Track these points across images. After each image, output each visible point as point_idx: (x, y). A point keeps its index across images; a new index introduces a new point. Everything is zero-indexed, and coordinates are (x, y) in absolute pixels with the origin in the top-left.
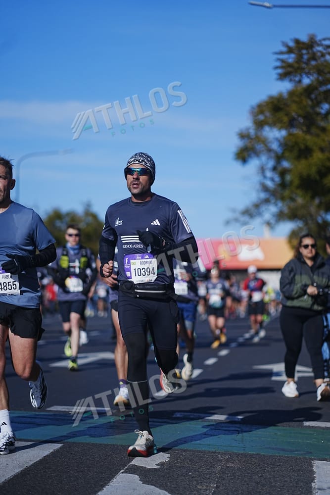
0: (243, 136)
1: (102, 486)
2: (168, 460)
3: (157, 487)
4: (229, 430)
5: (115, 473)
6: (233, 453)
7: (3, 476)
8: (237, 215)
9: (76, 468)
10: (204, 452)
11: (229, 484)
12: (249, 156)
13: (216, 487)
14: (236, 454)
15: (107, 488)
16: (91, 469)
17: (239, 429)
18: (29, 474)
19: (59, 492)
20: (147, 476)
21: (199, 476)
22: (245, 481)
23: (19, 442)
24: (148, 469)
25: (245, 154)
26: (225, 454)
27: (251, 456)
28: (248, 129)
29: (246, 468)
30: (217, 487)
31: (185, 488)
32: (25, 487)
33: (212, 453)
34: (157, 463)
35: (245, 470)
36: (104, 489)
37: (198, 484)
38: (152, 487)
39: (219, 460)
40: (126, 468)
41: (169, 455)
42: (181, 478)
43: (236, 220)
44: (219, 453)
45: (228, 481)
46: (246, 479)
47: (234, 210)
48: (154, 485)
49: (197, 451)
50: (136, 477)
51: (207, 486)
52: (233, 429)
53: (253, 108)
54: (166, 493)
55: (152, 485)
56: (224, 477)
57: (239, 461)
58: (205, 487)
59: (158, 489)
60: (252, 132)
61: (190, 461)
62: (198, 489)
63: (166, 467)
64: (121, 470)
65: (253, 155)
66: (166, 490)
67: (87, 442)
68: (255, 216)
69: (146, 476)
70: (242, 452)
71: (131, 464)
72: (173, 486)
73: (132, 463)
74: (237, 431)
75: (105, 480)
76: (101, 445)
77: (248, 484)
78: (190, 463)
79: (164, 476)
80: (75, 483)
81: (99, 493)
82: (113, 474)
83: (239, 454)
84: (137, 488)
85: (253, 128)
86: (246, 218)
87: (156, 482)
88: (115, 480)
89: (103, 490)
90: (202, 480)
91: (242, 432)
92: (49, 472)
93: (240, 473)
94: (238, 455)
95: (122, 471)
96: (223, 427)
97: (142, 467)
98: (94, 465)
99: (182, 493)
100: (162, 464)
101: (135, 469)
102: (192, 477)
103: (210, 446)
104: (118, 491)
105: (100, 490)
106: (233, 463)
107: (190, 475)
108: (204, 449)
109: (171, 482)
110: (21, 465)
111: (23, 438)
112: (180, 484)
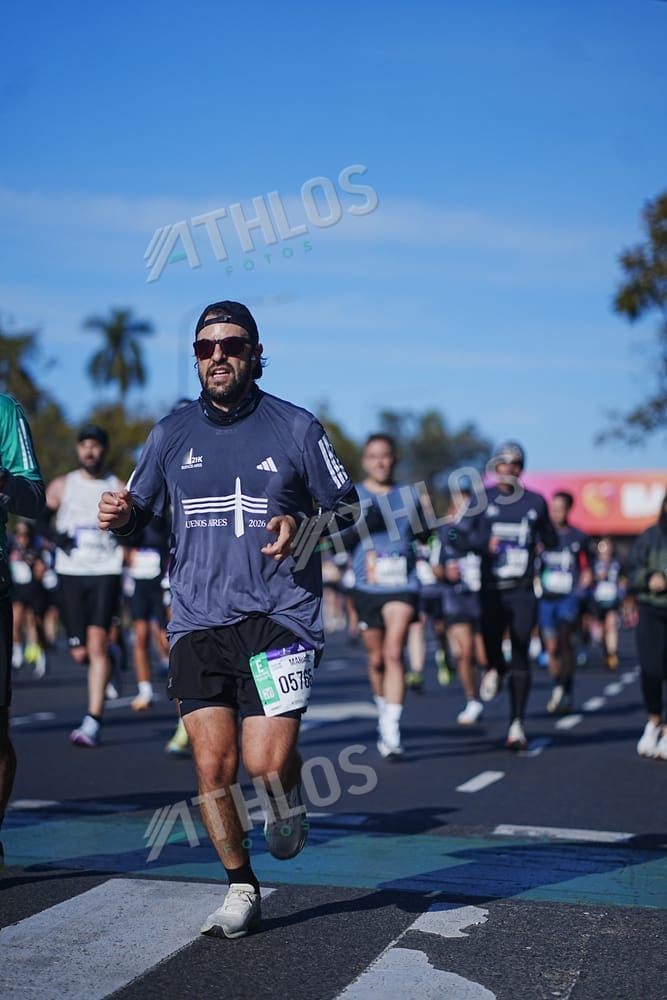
0: (630, 262)
1: (355, 974)
2: (484, 920)
3: (463, 975)
4: (605, 862)
5: (379, 947)
6: (613, 907)
7: (157, 952)
8: (620, 424)
9: (302, 937)
10: (556, 905)
11: (606, 971)
12: (643, 303)
13: (581, 975)
14: (620, 909)
15: (364, 977)
16: (331, 938)
17: (625, 860)
18: (208, 949)
19: (269, 985)
20: (442, 952)
21: (547, 954)
22: (638, 965)
23: (189, 884)
24: (444, 938)
25: (636, 299)
26: (596, 909)
27: (649, 914)
28: (640, 249)
29: (639, 938)
30: (583, 976)
31: (519, 978)
32: (201, 974)
33: (572, 907)
34: (464, 926)
35: (638, 942)
36: (358, 978)
37: (544, 969)
38: (455, 975)
39: (585, 922)
40: (401, 936)
41: (487, 912)
42: (510, 958)
43: (618, 434)
44: (585, 908)
45: (603, 964)
46: (639, 960)
47: (612, 415)
48: (457, 972)
49: (544, 904)
50: (421, 956)
51: (562, 974)
52: (614, 858)
53: (649, 206)
54: (482, 987)
55: (452, 971)
56: (596, 955)
57: (627, 923)
58: (557, 977)
59: (465, 979)
60: (649, 255)
61: (528, 923)
62: (545, 979)
63: (480, 935)
64: (390, 941)
65: (650, 302)
66: (481, 982)
67: (324, 884)
68: (655, 425)
69: (441, 954)
70: (632, 906)
71: (410, 928)
72: (494, 973)
73: (414, 927)
74: (620, 862)
75: (360, 960)
76: (351, 889)
77: (643, 970)
78: (528, 927)
79: (476, 955)
80: (300, 967)
81: (347, 988)
82: (376, 949)
83: (626, 910)
84: (424, 977)
85: (651, 246)
86: (637, 430)
87: (460, 965)
88: (379, 961)
89: (356, 981)
90: (553, 961)
91: (632, 863)
92: (249, 945)
93: (626, 948)
94: (623, 911)
95: (394, 943)
96: (593, 855)
97: (433, 935)
98: (338, 930)
99: (512, 987)
100: (472, 929)
101: (418, 940)
102: (534, 956)
103: (569, 894)
104: (385, 982)
105: (349, 981)
106: (613, 927)
107: (528, 952)
108: (555, 899)
109: (490, 965)
110: (193, 929)
111: (195, 875)
112: (509, 970)
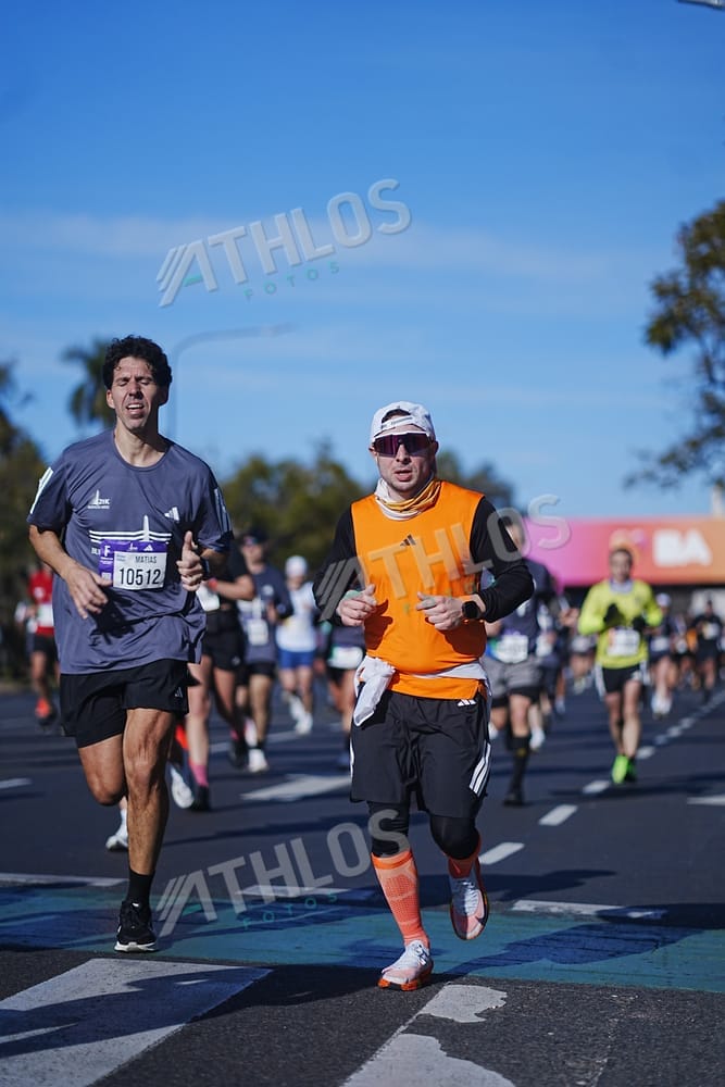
0: (662, 290)
1: (360, 1061)
2: (501, 1004)
3: (479, 1064)
4: (636, 940)
5: (387, 1033)
6: (645, 989)
8: (652, 465)
9: (302, 1022)
10: (582, 986)
11: (636, 1058)
12: (678, 335)
13: (608, 1064)
14: (651, 991)
15: (370, 1066)
16: (334, 1023)
17: (656, 938)
18: (199, 1034)
19: (266, 1074)
20: (456, 1039)
21: (571, 1040)
22: (671, 1052)
24: (458, 1023)
25: (670, 330)
26: (625, 991)
27: (684, 996)
28: (674, 275)
29: (673, 1023)
30: (610, 1064)
31: (540, 1066)
32: (191, 1062)
33: (597, 990)
34: (479, 1010)
35: (671, 1028)
36: (363, 1066)
37: (567, 1056)
38: (469, 1064)
39: (614, 1006)
40: (411, 1021)
41: (504, 995)
42: (531, 1045)
43: (650, 476)
44: (613, 990)
45: (632, 1051)
46: (673, 1047)
47: (644, 456)
48: (473, 1061)
49: (566, 986)
50: (433, 1042)
51: (588, 1062)
52: (646, 936)
53: (685, 228)
54: (499, 1076)
55: (467, 1059)
56: (625, 1041)
57: (659, 1007)
58: (583, 1065)
59: (480, 1068)
60: (684, 281)
61: (550, 1007)
62: (569, 1068)
63: (498, 1020)
64: (399, 1026)
65: (685, 332)
66: (498, 1071)
68: (692, 466)
69: (454, 1040)
70: (665, 988)
71: (421, 1012)
72: (513, 1061)
73: (424, 1011)
74: (653, 940)
75: (365, 1047)
77: (677, 1058)
78: (550, 1011)
79: (494, 1041)
80: (301, 1054)
81: (352, 1077)
82: (384, 1035)
83: (659, 992)
84: (436, 1065)
85: (686, 272)
86: (671, 472)
87: (475, 1052)
88: (386, 1049)
89: (362, 1069)
90: (577, 1048)
91: (665, 942)
92: (244, 1031)
93: (659, 1034)
94: (655, 994)
95: (403, 1028)
96: (621, 932)
97: (446, 1020)
98: (341, 1015)
99: (532, 1076)
100: (488, 1013)
101: (430, 1025)
102: (556, 1043)
103: (595, 975)
104: (394, 1070)
105: (354, 1070)
106: (645, 1011)
107: (549, 1039)
108: (580, 981)
109: (509, 1053)
111: (185, 955)
112: (529, 1058)
